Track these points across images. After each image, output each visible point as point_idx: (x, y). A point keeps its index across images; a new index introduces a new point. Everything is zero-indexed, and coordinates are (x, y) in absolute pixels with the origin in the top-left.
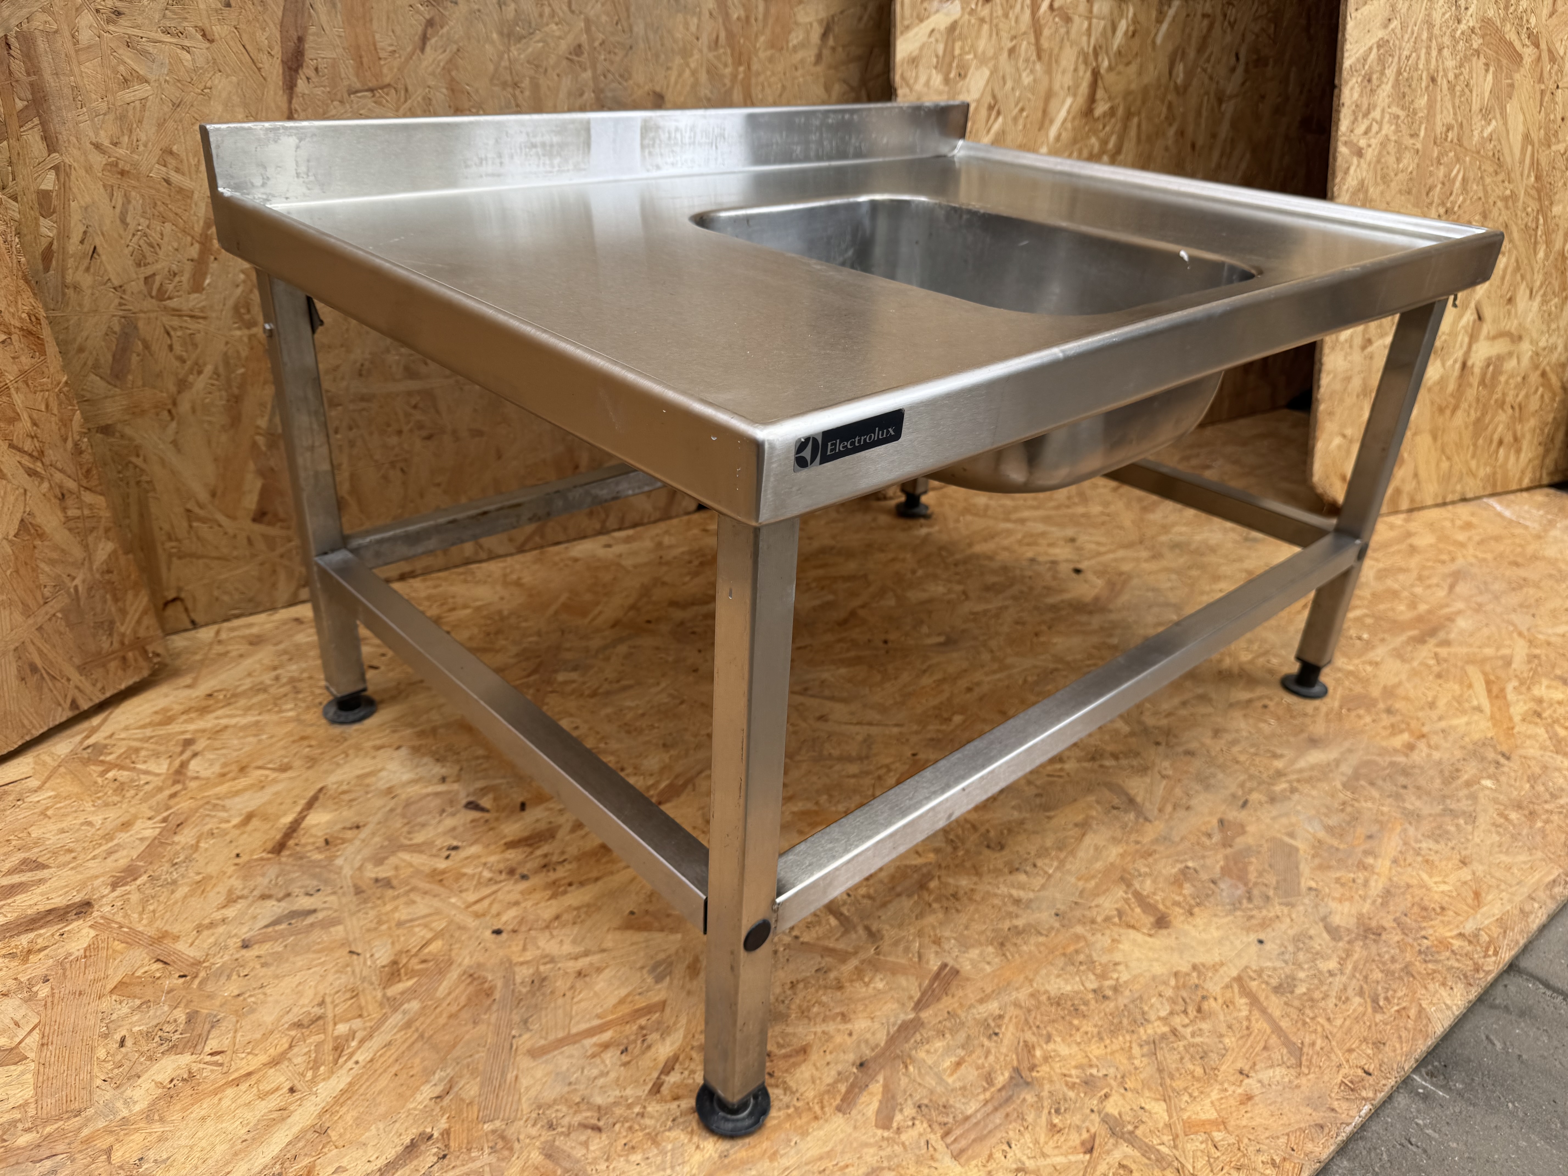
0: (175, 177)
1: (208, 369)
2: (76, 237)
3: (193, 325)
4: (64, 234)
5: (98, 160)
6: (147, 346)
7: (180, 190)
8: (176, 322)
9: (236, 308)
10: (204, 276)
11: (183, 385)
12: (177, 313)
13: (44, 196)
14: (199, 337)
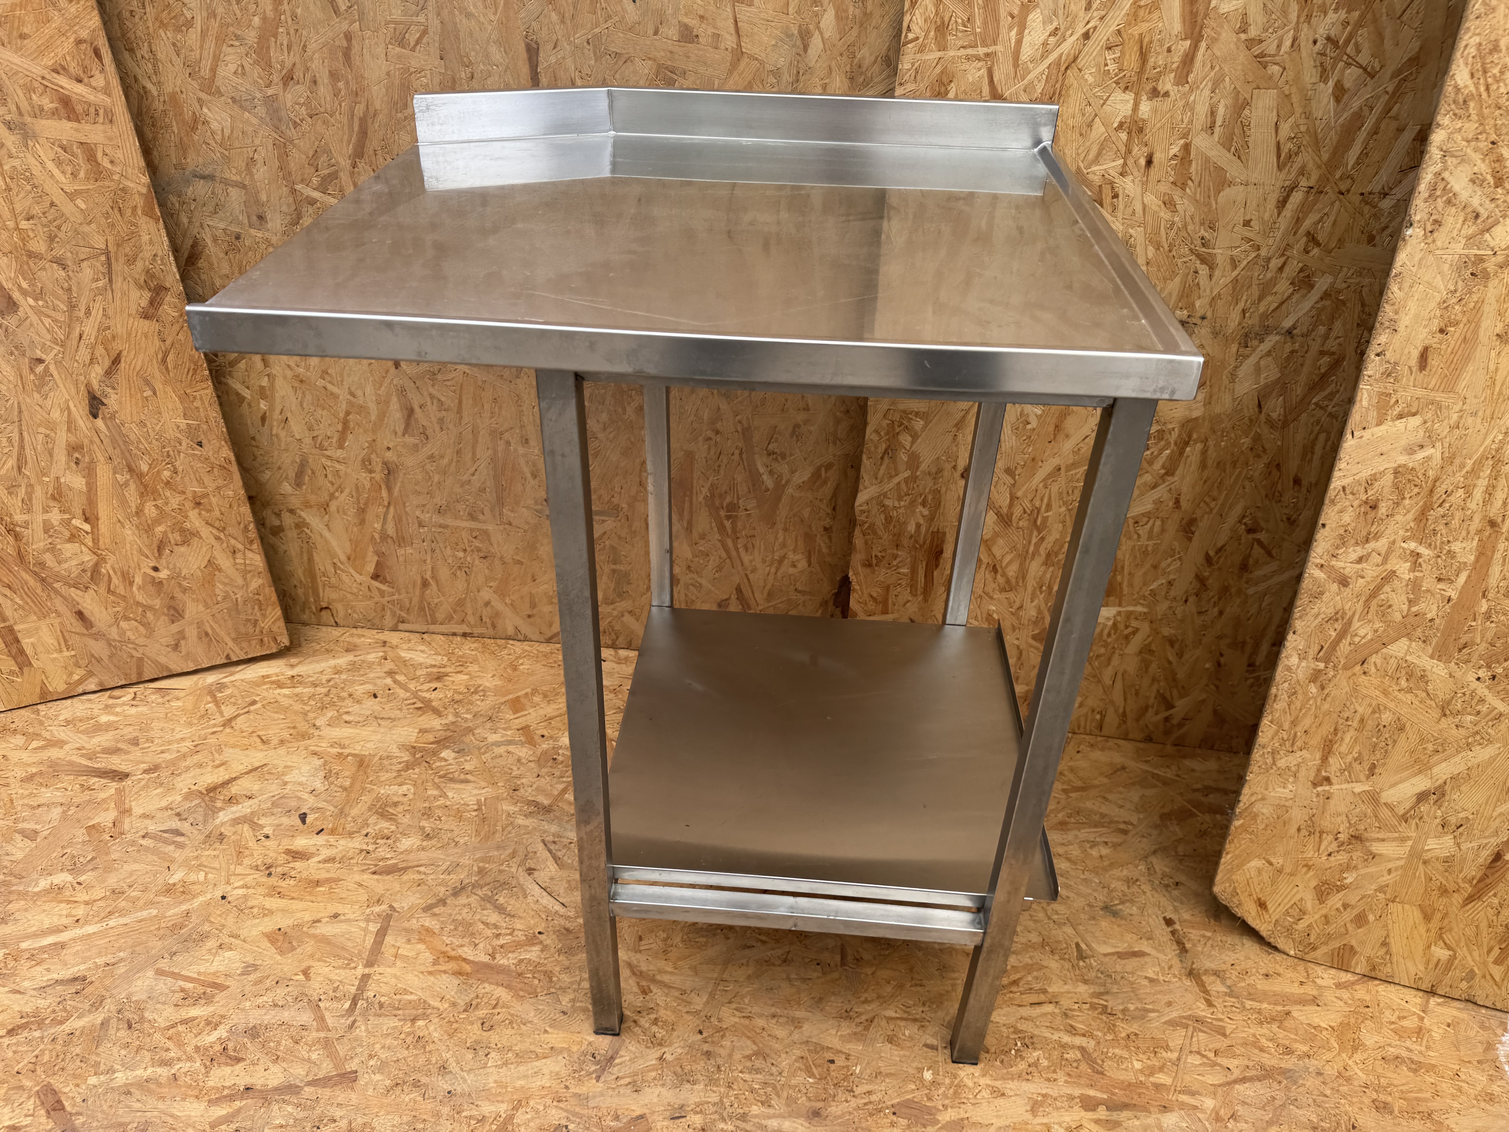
0: (330, 387)
1: (347, 491)
2: (277, 411)
3: (338, 466)
4: (272, 408)
5: (289, 374)
6: (313, 472)
7: (332, 394)
8: (329, 463)
9: (363, 461)
10: (345, 441)
11: (332, 496)
12: (329, 457)
13: (262, 388)
14: (342, 473)
